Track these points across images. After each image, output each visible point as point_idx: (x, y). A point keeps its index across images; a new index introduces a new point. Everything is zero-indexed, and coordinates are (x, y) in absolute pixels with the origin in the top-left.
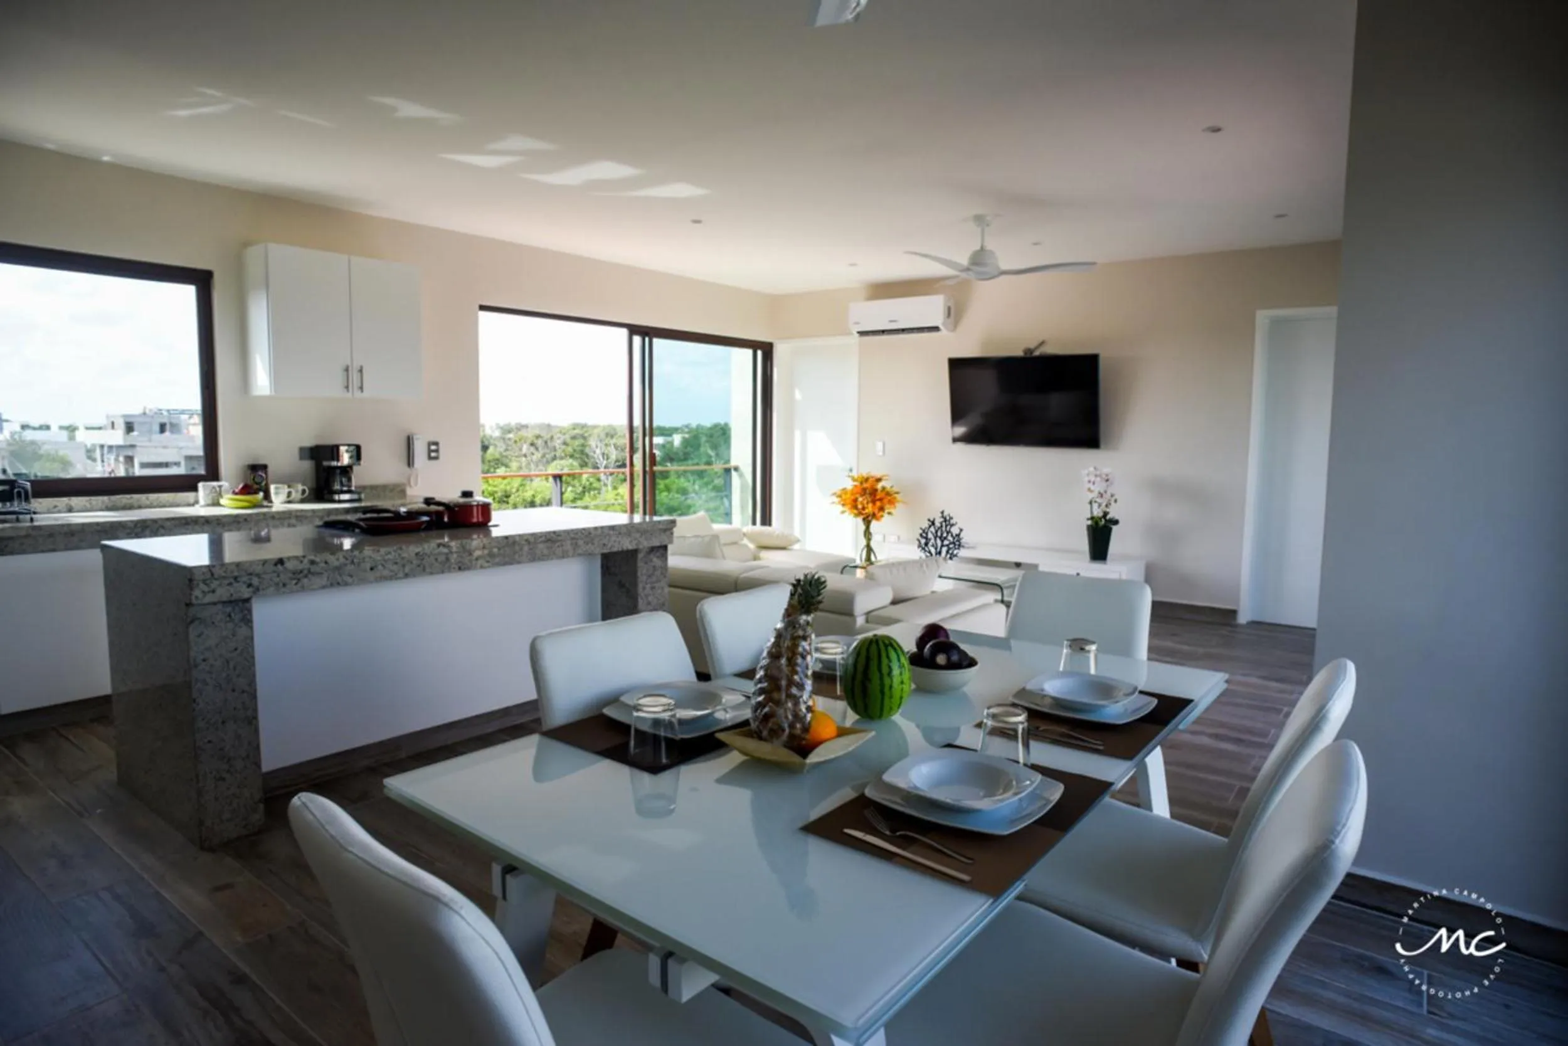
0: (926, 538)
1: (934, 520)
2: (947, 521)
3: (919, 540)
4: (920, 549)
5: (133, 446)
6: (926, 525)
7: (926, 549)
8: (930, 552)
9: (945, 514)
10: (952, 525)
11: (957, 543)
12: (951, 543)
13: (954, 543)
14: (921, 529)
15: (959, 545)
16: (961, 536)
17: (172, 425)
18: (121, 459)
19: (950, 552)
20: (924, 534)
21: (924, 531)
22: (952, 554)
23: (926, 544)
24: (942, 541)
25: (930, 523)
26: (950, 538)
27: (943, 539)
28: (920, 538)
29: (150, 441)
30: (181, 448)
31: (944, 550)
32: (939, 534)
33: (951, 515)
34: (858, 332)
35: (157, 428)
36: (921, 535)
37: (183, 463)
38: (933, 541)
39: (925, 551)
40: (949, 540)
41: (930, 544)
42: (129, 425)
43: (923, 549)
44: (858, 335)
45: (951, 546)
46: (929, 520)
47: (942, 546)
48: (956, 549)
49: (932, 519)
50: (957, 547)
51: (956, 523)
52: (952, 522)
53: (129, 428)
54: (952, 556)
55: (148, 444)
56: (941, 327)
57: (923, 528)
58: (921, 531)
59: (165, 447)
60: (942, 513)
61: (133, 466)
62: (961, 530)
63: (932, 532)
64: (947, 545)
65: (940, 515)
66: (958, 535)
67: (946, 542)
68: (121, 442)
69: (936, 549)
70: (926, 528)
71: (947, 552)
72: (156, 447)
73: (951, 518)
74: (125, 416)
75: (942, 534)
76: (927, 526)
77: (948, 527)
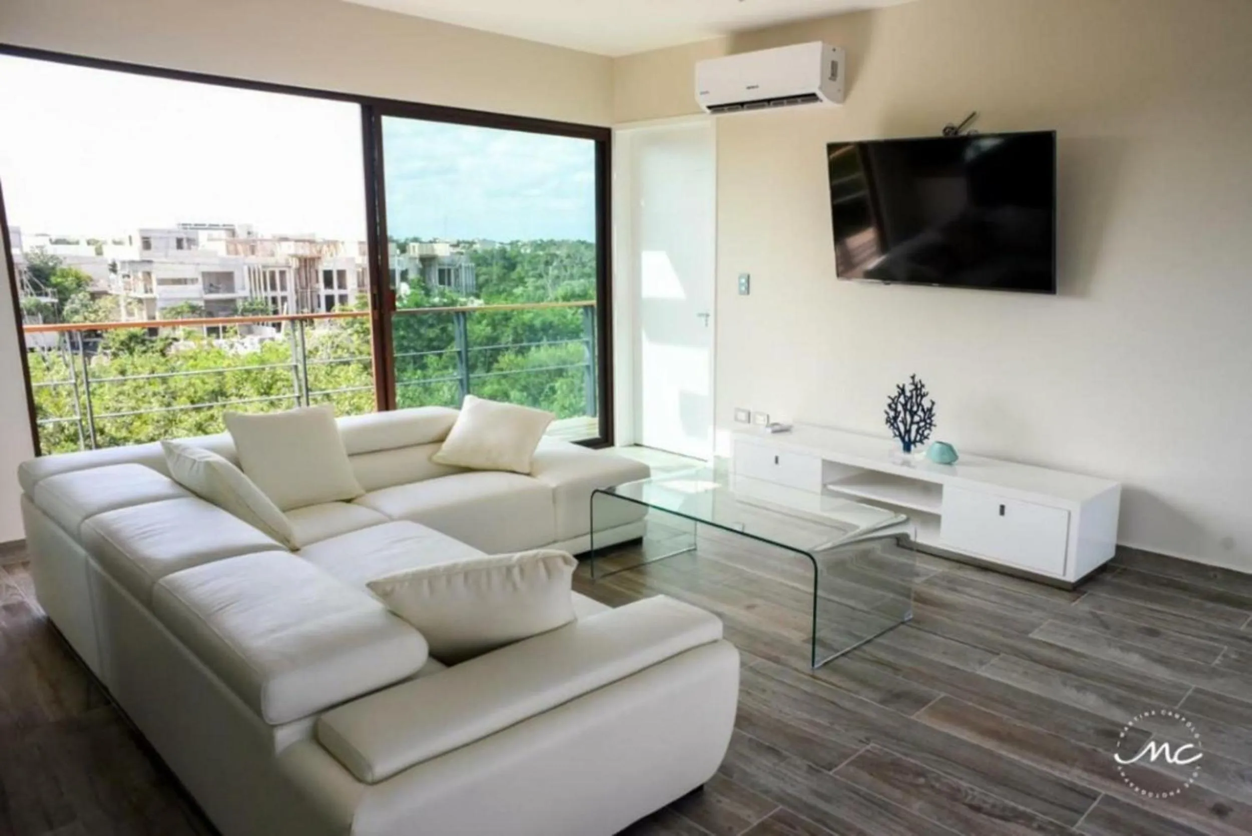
0: (895, 410)
1: (904, 386)
2: (918, 389)
3: (887, 413)
4: (889, 424)
5: (150, 262)
6: (895, 393)
7: (895, 425)
8: (898, 429)
9: (917, 379)
10: (923, 396)
11: (928, 421)
12: (921, 421)
13: (924, 420)
14: (889, 397)
15: (931, 424)
16: (933, 412)
17: (189, 240)
18: (140, 275)
19: (921, 432)
20: (893, 405)
21: (893, 400)
22: (922, 435)
23: (895, 418)
24: (912, 417)
25: (900, 391)
26: (920, 413)
27: (913, 414)
28: (889, 411)
29: (166, 256)
30: (198, 264)
31: (914, 427)
32: (909, 407)
33: (923, 382)
34: (710, 107)
35: (174, 243)
36: (890, 406)
37: (200, 279)
38: (902, 415)
39: (894, 428)
40: (920, 416)
41: (900, 419)
42: (145, 240)
43: (892, 425)
44: (708, 111)
45: (922, 424)
46: (898, 387)
47: (912, 423)
48: (926, 428)
49: (901, 386)
50: (928, 426)
51: (927, 394)
52: (924, 390)
53: (147, 244)
54: (922, 438)
55: (164, 260)
56: (820, 94)
57: (893, 396)
58: (890, 401)
59: (182, 263)
60: (913, 377)
61: (151, 283)
62: (933, 403)
63: (901, 403)
64: (918, 423)
65: (911, 381)
66: (930, 410)
67: (916, 419)
68: (137, 258)
69: (905, 425)
70: (896, 397)
71: (917, 432)
72: (173, 263)
73: (923, 386)
74: (142, 231)
75: (912, 407)
76: (897, 394)
77: (919, 398)
